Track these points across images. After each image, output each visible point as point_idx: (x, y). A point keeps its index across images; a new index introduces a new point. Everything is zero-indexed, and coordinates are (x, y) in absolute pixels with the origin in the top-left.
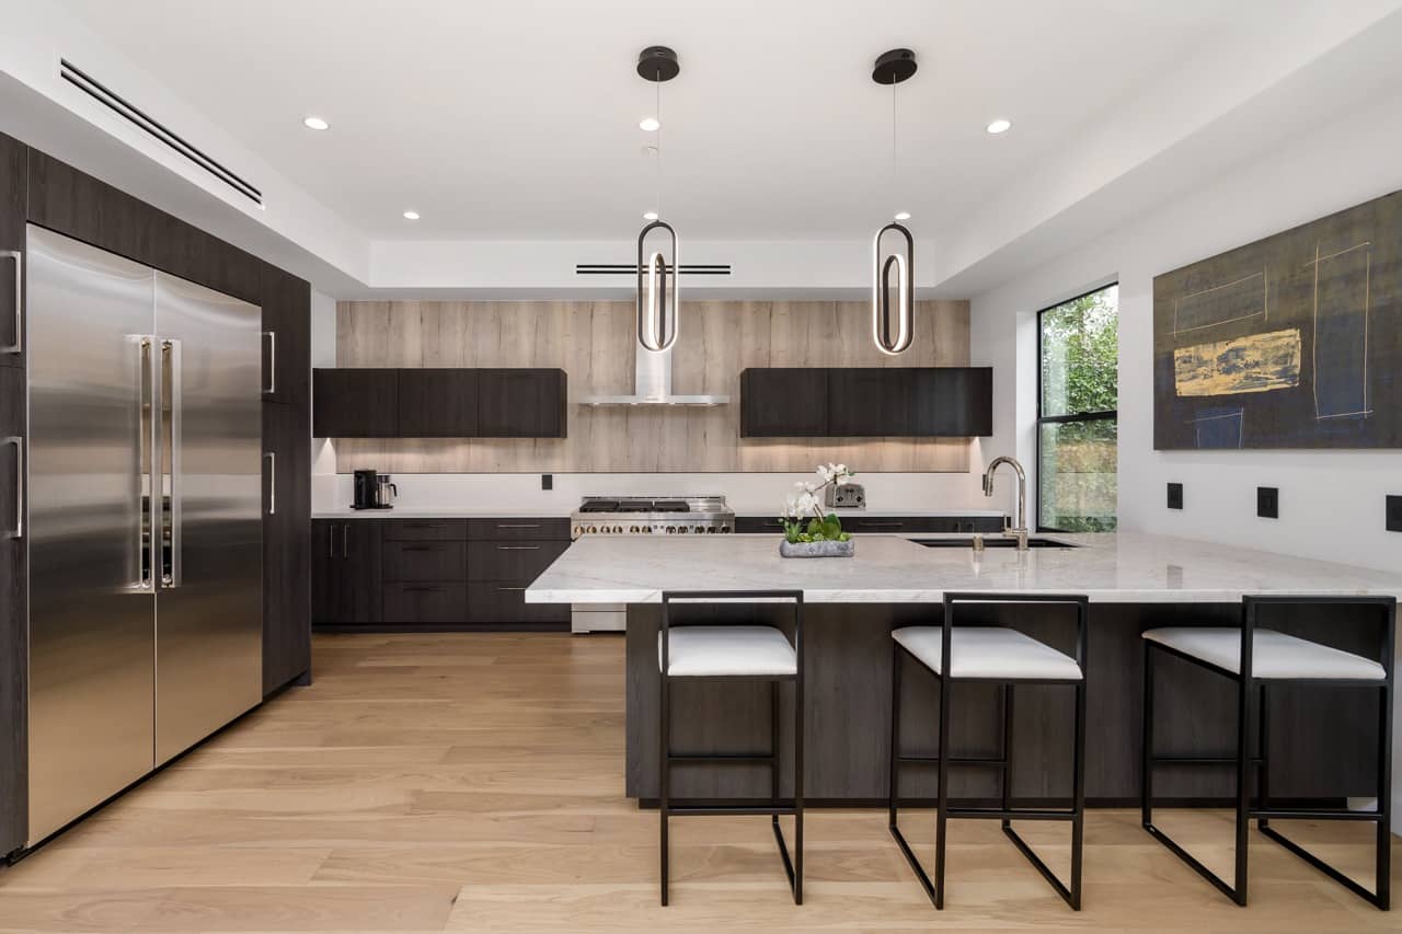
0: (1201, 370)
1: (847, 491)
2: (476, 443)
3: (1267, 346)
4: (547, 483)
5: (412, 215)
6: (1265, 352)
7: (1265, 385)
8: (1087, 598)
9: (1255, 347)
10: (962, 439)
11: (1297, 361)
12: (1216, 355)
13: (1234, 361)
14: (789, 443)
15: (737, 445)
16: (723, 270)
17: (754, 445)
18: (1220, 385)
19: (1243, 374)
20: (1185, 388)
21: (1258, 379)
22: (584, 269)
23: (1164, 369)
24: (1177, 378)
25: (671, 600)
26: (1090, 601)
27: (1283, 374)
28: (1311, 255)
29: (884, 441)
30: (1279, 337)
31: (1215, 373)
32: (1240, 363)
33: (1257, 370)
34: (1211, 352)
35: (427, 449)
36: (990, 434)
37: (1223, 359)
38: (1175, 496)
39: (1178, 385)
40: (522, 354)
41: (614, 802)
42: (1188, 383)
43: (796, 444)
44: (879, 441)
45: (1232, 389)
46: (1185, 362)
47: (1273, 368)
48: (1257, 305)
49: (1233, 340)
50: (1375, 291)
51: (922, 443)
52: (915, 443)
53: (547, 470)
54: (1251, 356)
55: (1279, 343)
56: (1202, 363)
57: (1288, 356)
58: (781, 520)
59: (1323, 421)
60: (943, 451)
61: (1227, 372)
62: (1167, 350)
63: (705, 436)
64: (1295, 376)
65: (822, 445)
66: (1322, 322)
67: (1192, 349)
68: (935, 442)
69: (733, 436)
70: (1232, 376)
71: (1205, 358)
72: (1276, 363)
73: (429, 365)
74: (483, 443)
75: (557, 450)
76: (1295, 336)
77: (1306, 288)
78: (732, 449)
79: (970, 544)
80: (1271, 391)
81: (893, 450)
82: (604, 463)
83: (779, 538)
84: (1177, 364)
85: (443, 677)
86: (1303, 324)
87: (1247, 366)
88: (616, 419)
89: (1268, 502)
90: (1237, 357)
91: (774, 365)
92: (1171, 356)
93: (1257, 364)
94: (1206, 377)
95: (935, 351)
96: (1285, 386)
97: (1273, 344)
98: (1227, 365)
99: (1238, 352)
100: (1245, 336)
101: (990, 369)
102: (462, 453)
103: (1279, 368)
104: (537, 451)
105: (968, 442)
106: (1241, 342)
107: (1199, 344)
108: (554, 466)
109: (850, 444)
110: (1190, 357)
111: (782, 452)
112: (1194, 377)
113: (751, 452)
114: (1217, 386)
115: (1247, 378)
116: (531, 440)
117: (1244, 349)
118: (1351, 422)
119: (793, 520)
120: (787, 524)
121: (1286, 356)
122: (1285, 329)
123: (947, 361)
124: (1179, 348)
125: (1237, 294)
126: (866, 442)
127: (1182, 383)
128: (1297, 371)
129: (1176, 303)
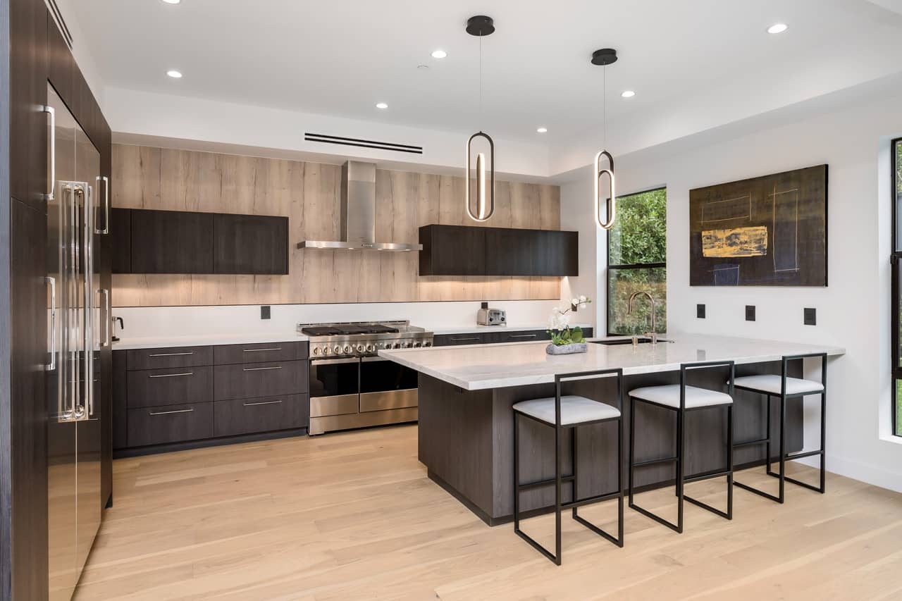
0: (717, 243)
1: (495, 314)
2: (199, 279)
3: (751, 233)
4: (266, 313)
5: (174, 74)
6: (750, 236)
7: (750, 254)
8: (733, 362)
9: (745, 233)
10: (556, 277)
11: (766, 242)
12: (725, 236)
13: (734, 240)
14: (453, 280)
15: (416, 281)
16: (417, 150)
17: (429, 280)
18: (728, 252)
19: (739, 247)
20: (708, 252)
21: (747, 250)
22: (311, 137)
23: (696, 242)
24: (704, 247)
25: (562, 380)
26: (735, 363)
27: (759, 248)
28: (772, 192)
29: (512, 278)
30: (757, 230)
31: (725, 245)
32: (737, 241)
33: (746, 245)
34: (722, 234)
35: (148, 285)
36: (576, 274)
37: (729, 238)
38: (701, 311)
39: (704, 250)
40: (243, 202)
41: (471, 527)
42: (710, 250)
43: (457, 280)
44: (509, 278)
45: (734, 254)
46: (708, 238)
47: (754, 245)
48: (745, 212)
49: (734, 229)
50: (800, 212)
51: (535, 280)
52: (530, 280)
53: (266, 302)
54: (744, 239)
55: (757, 232)
56: (717, 239)
57: (760, 240)
58: (548, 332)
59: (778, 273)
60: (545, 285)
61: (731, 245)
62: (698, 231)
63: (394, 274)
64: (764, 250)
65: (473, 281)
66: (777, 224)
67: (712, 232)
68: (541, 280)
69: (413, 273)
70: (734, 248)
71: (719, 237)
72: (756, 243)
73: (148, 206)
74: (205, 279)
75: (274, 285)
76: (764, 230)
77: (769, 207)
78: (413, 283)
79: (630, 342)
80: (753, 257)
81: (517, 285)
82: (314, 297)
83: (547, 343)
84: (703, 239)
85: (237, 481)
86: (768, 224)
87: (741, 243)
88: (324, 259)
89: (750, 313)
90: (736, 238)
91: (442, 223)
92: (701, 234)
93: (746, 242)
94: (719, 247)
95: (541, 219)
96: (760, 254)
97: (754, 233)
98: (731, 241)
99: (736, 235)
100: (740, 227)
101: (577, 233)
102: (181, 288)
103: (757, 245)
104: (256, 285)
105: (560, 279)
106: (738, 231)
107: (715, 229)
108: (272, 298)
109: (491, 281)
110: (711, 236)
111: (447, 286)
112: (713, 247)
113: (427, 286)
114: (725, 252)
115: (741, 249)
116: (251, 277)
117: (739, 234)
118: (791, 273)
119: (556, 331)
120: (552, 334)
121: (760, 239)
122: (759, 226)
123: (547, 226)
124: (704, 230)
125: (735, 205)
126: (501, 279)
127: (706, 250)
128: (766, 247)
129: (703, 206)
